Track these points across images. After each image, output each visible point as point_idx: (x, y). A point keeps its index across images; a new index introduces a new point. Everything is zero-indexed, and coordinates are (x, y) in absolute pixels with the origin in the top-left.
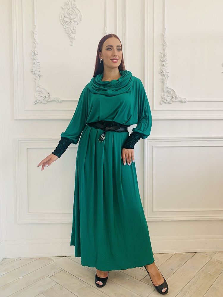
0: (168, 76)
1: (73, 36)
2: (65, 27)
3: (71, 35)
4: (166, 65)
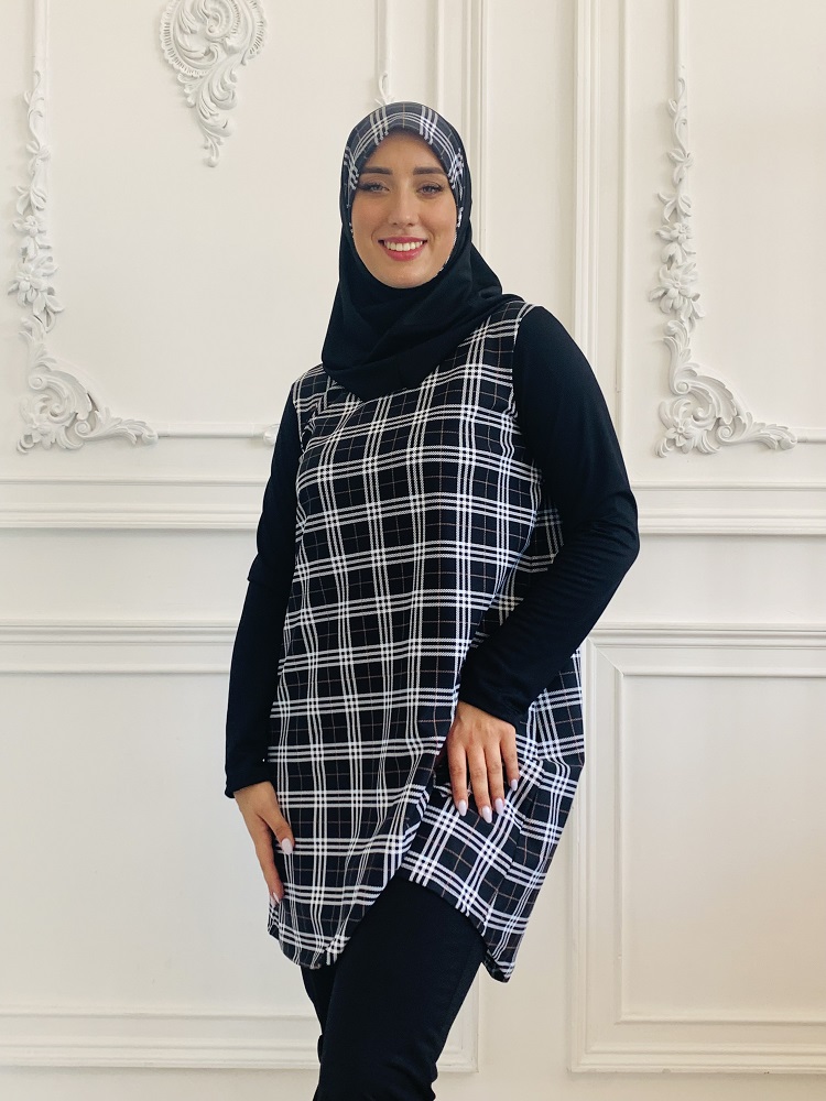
0: (697, 317)
1: (221, 117)
2: (179, 77)
3: (208, 115)
4: (684, 259)
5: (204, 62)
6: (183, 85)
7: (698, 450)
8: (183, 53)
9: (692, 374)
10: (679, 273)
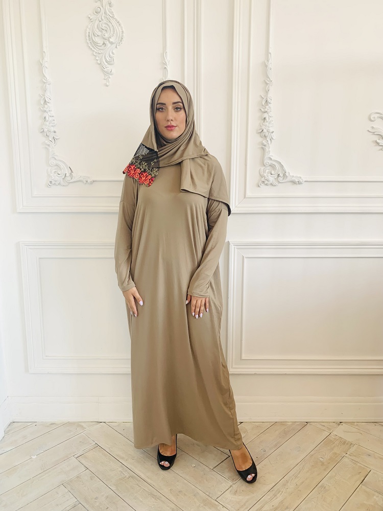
0: (273, 139)
1: (109, 68)
2: (94, 53)
3: (105, 67)
4: (269, 119)
5: (103, 47)
6: (96, 56)
7: (271, 184)
8: (95, 44)
9: (271, 159)
10: (267, 124)
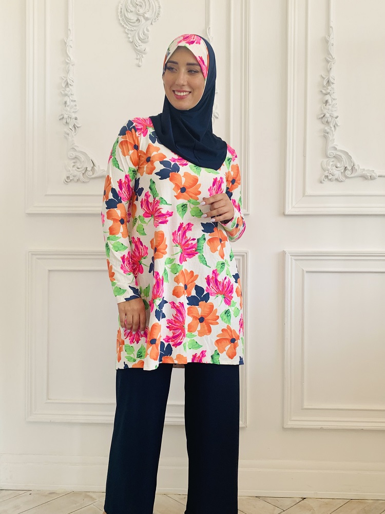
0: (337, 125)
1: (143, 46)
2: (126, 30)
3: (138, 46)
4: (332, 102)
5: (136, 24)
6: (128, 34)
7: (337, 180)
8: (127, 20)
9: (335, 149)
